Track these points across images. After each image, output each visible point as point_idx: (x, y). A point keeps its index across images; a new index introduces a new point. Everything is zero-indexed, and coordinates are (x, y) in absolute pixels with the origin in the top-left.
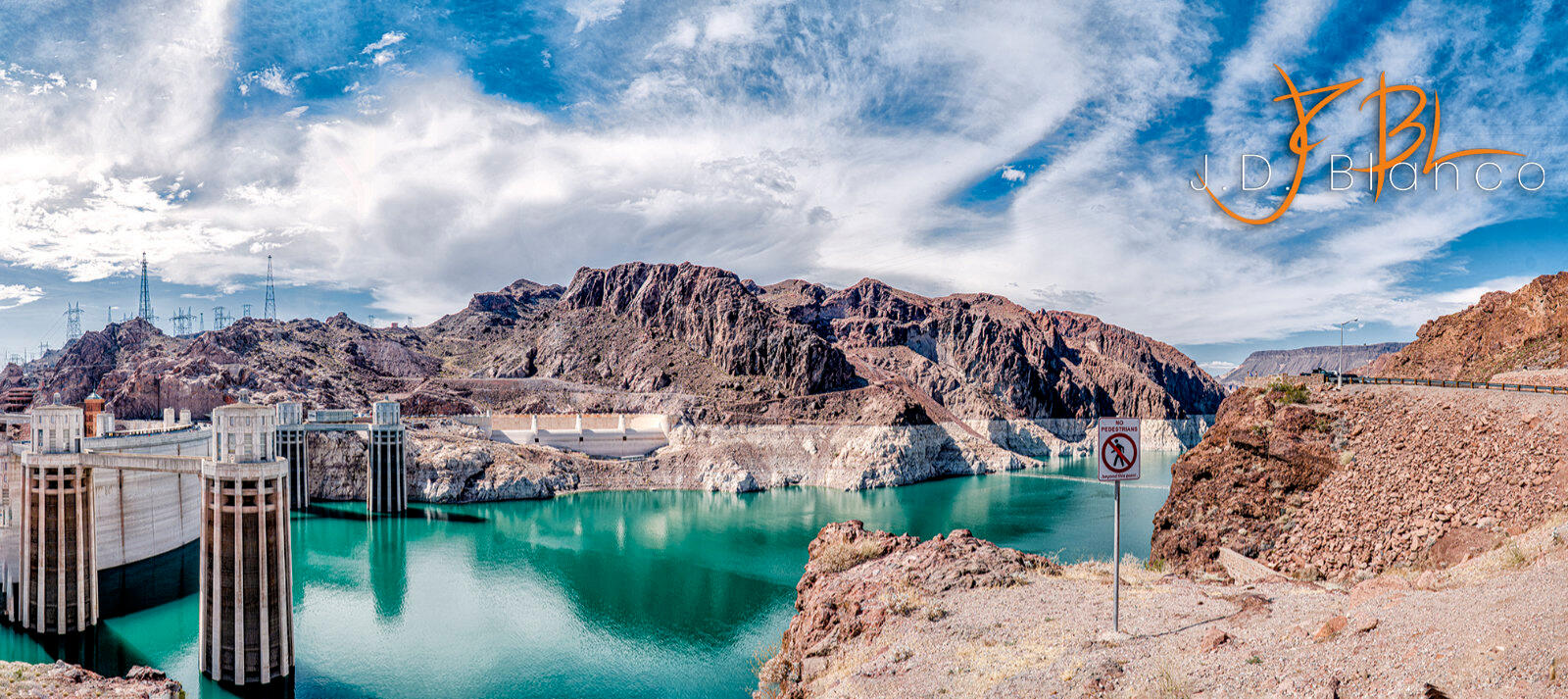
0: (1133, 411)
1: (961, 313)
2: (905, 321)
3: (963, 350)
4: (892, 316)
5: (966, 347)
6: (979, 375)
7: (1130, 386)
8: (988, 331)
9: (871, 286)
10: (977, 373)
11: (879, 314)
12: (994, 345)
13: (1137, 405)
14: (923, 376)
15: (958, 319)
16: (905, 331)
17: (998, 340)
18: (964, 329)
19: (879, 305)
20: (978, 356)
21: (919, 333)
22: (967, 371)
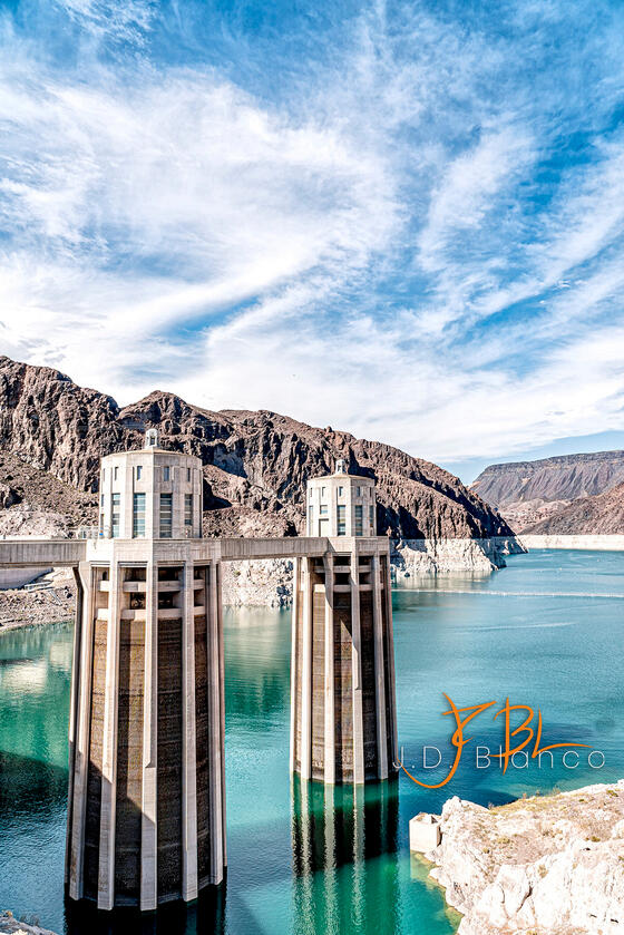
0: (437, 530)
1: (268, 432)
2: (210, 439)
3: (272, 471)
4: (197, 432)
5: (276, 467)
6: (291, 496)
7: (430, 505)
8: (298, 450)
9: (171, 400)
10: (289, 494)
11: (183, 431)
12: (305, 465)
13: (440, 525)
14: (245, 497)
15: (266, 438)
16: (212, 449)
17: (308, 460)
18: (273, 448)
19: (181, 421)
20: (290, 476)
21: (225, 452)
22: (279, 492)
